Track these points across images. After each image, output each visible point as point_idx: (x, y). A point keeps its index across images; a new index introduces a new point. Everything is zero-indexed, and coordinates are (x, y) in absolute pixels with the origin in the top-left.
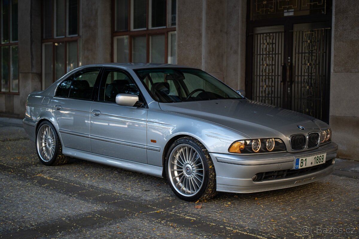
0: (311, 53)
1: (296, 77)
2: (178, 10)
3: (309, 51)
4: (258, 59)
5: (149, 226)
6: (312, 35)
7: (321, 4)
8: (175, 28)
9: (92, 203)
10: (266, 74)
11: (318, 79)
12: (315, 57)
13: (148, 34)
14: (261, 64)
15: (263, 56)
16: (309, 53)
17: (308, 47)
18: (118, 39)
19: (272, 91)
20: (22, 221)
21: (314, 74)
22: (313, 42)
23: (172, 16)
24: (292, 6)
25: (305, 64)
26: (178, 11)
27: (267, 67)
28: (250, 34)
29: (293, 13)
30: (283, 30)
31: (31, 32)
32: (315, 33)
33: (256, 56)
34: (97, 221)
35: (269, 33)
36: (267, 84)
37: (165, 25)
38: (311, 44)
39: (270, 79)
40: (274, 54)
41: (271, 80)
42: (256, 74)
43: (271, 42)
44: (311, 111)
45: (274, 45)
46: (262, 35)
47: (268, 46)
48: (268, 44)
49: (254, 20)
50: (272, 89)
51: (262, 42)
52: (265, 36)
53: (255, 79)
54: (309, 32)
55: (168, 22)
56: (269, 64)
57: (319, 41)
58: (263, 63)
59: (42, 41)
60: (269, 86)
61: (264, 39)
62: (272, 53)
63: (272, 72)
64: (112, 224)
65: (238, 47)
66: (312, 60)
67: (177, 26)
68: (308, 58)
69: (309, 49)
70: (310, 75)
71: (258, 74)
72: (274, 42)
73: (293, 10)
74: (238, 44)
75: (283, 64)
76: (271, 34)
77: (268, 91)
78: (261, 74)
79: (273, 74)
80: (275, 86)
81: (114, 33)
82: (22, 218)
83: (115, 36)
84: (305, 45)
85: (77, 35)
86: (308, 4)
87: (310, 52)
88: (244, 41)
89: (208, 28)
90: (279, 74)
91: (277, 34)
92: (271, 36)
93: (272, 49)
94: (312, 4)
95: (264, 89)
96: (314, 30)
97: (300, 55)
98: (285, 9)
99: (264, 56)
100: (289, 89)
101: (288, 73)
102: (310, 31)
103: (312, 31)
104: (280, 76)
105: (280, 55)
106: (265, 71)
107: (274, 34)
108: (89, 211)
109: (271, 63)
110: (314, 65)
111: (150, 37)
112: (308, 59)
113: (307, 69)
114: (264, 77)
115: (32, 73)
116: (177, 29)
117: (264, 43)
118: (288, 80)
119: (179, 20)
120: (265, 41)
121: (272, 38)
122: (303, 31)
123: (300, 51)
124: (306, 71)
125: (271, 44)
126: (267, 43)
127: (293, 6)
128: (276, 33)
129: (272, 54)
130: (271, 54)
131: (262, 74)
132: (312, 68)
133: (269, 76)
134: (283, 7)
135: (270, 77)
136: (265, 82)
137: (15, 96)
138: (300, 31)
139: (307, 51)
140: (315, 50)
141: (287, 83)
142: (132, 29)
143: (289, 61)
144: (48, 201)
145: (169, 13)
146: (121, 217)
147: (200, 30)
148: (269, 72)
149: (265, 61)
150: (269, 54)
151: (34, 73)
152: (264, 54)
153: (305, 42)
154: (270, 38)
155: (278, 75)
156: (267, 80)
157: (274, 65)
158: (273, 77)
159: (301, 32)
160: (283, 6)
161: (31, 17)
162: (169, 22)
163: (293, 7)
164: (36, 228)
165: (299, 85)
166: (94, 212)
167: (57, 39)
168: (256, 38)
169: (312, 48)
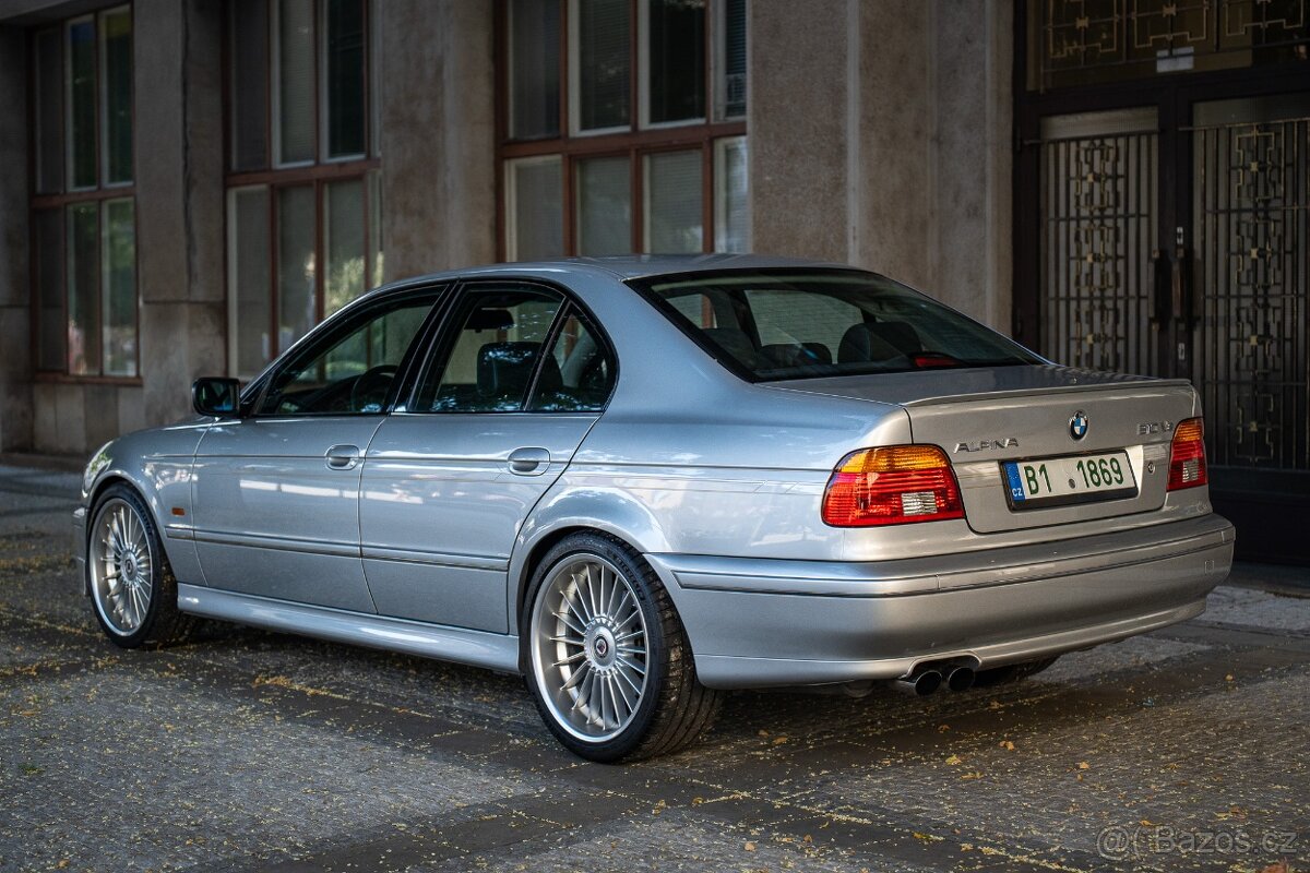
0: (1261, 210)
1: (1209, 303)
2: (754, 57)
3: (1256, 205)
4: (1058, 235)
5: (708, 847)
6: (1267, 144)
7: (1298, 26)
8: (744, 124)
9: (488, 773)
10: (1091, 294)
11: (1293, 309)
12: (1279, 226)
13: (638, 150)
14: (1073, 253)
15: (1078, 226)
16: (1255, 211)
17: (1252, 188)
18: (519, 170)
19: (1117, 356)
20: (259, 836)
21: (1275, 290)
22: (1268, 169)
23: (728, 80)
24: (1188, 33)
25: (1242, 252)
26: (753, 63)
27: (1097, 266)
28: (1026, 143)
29: (1191, 59)
30: (1154, 126)
31: (186, 148)
32: (1276, 134)
33: (1052, 225)
34: (519, 831)
35: (1102, 138)
36: (1097, 330)
37: (702, 112)
38: (1261, 175)
39: (1108, 310)
40: (1120, 216)
41: (1111, 313)
42: (1052, 293)
43: (1109, 171)
44: (1268, 430)
45: (1121, 183)
46: (1073, 145)
47: (1097, 185)
48: (1097, 178)
49: (1042, 88)
50: (1115, 347)
51: (1073, 173)
52: (1086, 150)
53: (1052, 313)
54: (1255, 133)
55: (712, 103)
56: (1102, 254)
57: (1292, 165)
58: (1079, 251)
59: (228, 179)
60: (1106, 339)
61: (1082, 159)
62: (1116, 212)
63: (1117, 284)
64: (578, 842)
65: (983, 191)
66: (1267, 237)
67: (749, 118)
68: (1252, 227)
69: (1256, 194)
70: (1261, 292)
71: (1063, 293)
72: (1121, 171)
73: (1191, 50)
74: (983, 180)
75: (1156, 255)
76: (1109, 142)
77: (1102, 357)
78: (1073, 293)
79: (1121, 292)
80: (1126, 338)
81: (504, 148)
82: (256, 823)
83: (509, 158)
84: (1240, 180)
85: (360, 157)
86: (1245, 25)
87: (1261, 205)
88: (1007, 169)
89: (868, 123)
90: (1143, 292)
91: (1133, 141)
92: (1109, 148)
93: (1111, 196)
94: (1264, 25)
95: (1086, 349)
96: (1272, 122)
97: (1222, 218)
98: (1159, 45)
99: (1085, 224)
100: (1182, 346)
101: (1176, 290)
102: (1257, 127)
103: (1267, 128)
104: (1146, 297)
105: (1144, 221)
106: (1090, 283)
107: (1121, 142)
108: (486, 798)
109: (1109, 251)
110: (1276, 257)
111: (646, 161)
112: (1252, 233)
113: (1248, 271)
114: (1085, 305)
115: (190, 303)
116: (749, 128)
117: (1084, 174)
118: (1177, 313)
119: (756, 96)
120: (1086, 168)
121: (1112, 157)
122: (1230, 129)
123: (1222, 206)
124: (1244, 280)
125: (1108, 177)
126: (1095, 174)
127: (1191, 37)
128: (1127, 136)
129: (1115, 217)
130: (1109, 217)
131: (1078, 292)
132: (1267, 266)
133: (1103, 298)
134: (1151, 38)
135: (1109, 304)
136: (1091, 322)
137: (124, 391)
138: (1218, 130)
139: (1247, 204)
140: (1280, 198)
141: (1172, 325)
142: (575, 129)
143: (1180, 241)
144: (331, 769)
145: (716, 68)
146: (605, 819)
147: (837, 132)
148: (1106, 285)
149: (1087, 242)
150: (1102, 218)
151: (197, 303)
152: (1085, 218)
153: (1241, 171)
154: (1105, 156)
155: (1139, 297)
156: (1097, 316)
157: (1121, 257)
158: (1121, 304)
159: (1223, 135)
160: (1152, 34)
161: (185, 92)
162: (715, 103)
163: (1193, 39)
164: (314, 856)
165: (1221, 330)
166: (507, 801)
167: (287, 170)
168: (1052, 157)
169: (1266, 193)
